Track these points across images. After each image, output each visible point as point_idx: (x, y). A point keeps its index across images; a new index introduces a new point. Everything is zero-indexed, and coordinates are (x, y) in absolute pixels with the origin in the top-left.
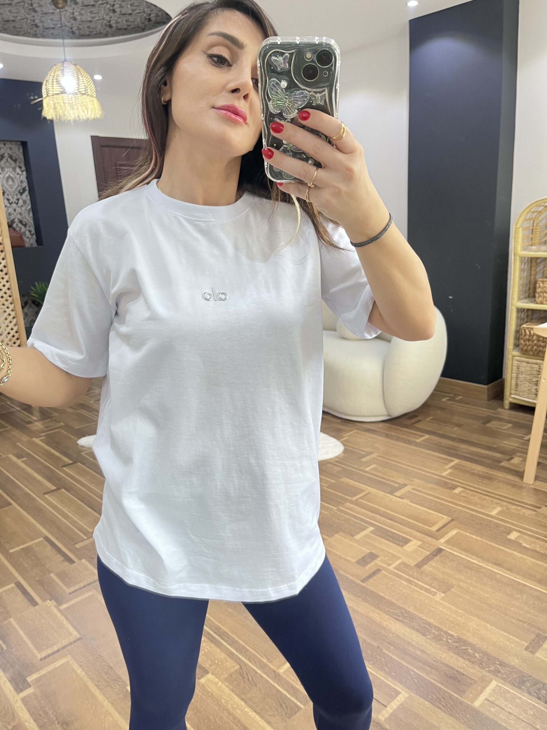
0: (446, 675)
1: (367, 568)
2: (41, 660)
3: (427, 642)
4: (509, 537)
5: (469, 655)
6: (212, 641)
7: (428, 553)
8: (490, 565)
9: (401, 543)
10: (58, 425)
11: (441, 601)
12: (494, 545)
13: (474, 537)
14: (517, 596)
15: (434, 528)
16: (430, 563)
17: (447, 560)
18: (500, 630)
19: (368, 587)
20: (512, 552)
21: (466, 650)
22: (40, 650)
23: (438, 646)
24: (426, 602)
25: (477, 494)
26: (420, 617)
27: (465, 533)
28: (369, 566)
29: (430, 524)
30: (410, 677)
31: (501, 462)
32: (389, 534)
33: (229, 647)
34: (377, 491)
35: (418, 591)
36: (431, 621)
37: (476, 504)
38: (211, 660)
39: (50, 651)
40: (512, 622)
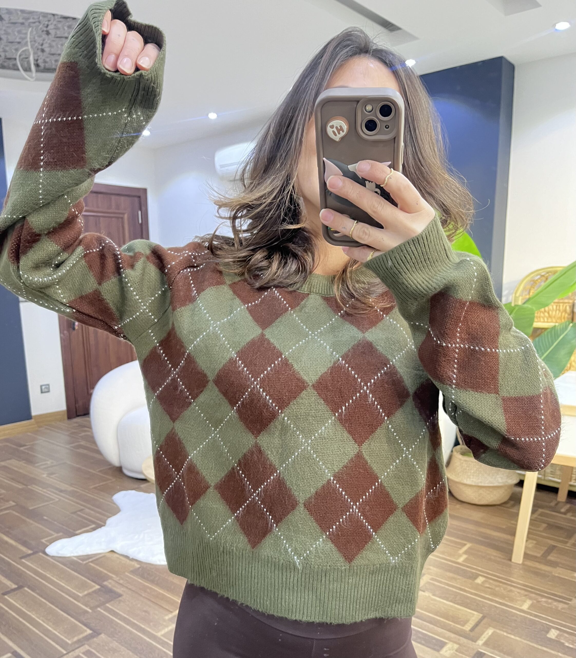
4: (548, 636)
9: (436, 647)
12: (535, 646)
13: (513, 637)
15: (468, 628)
25: (501, 584)
27: (502, 633)
29: (462, 623)
32: (421, 636)
37: (503, 597)
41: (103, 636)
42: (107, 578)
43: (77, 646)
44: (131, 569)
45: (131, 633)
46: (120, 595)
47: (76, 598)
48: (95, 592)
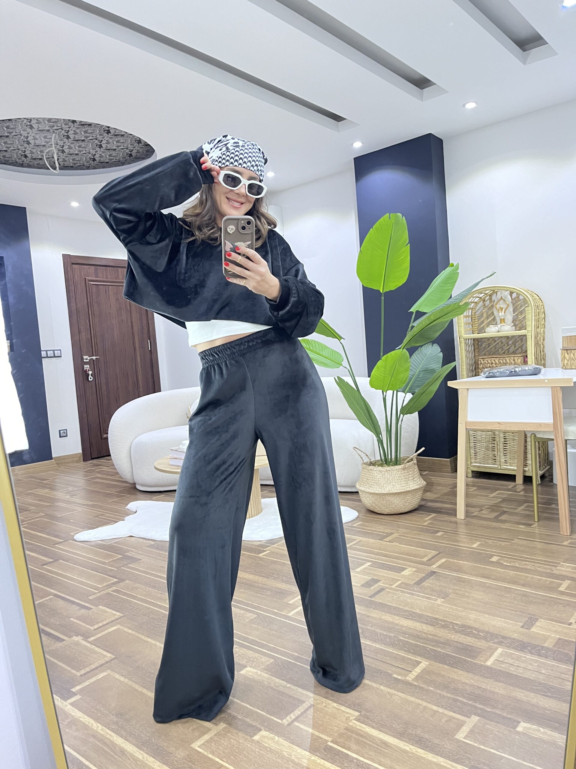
0: (458, 647)
1: (372, 588)
2: (81, 676)
3: (436, 630)
4: (490, 560)
5: (474, 634)
6: (243, 647)
7: (424, 575)
8: (479, 578)
9: (398, 571)
10: (40, 516)
11: (442, 604)
12: (479, 565)
13: (461, 562)
14: (506, 595)
15: (425, 559)
16: (427, 581)
17: (441, 578)
18: (497, 617)
19: (376, 600)
20: (495, 569)
21: (470, 631)
22: (79, 670)
23: (447, 631)
24: (429, 605)
26: (427, 616)
27: (453, 560)
28: (373, 587)
29: (420, 557)
30: (427, 652)
31: (473, 513)
32: (386, 566)
33: (260, 649)
34: (368, 539)
35: (420, 599)
36: (437, 616)
37: (458, 541)
38: (246, 659)
39: (88, 669)
40: (505, 612)
41: (127, 581)
42: (128, 551)
43: (106, 588)
44: (148, 545)
45: (150, 578)
46: (140, 560)
47: (104, 563)
48: (118, 559)
